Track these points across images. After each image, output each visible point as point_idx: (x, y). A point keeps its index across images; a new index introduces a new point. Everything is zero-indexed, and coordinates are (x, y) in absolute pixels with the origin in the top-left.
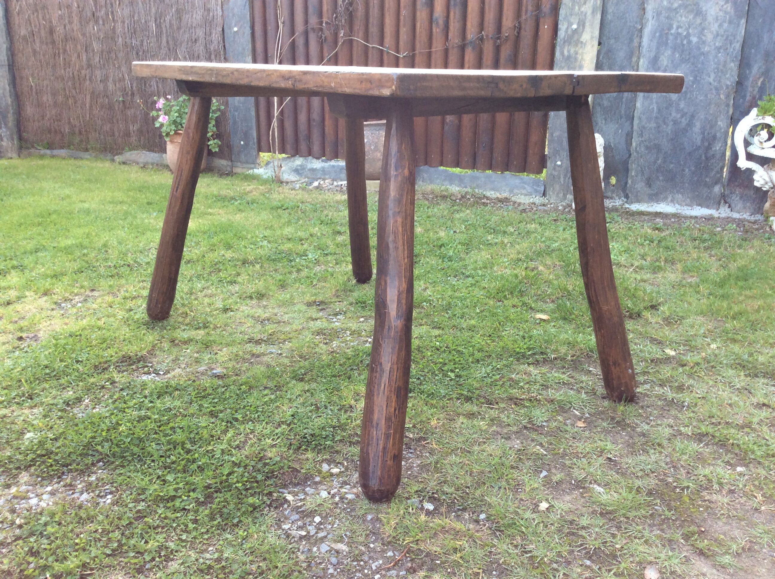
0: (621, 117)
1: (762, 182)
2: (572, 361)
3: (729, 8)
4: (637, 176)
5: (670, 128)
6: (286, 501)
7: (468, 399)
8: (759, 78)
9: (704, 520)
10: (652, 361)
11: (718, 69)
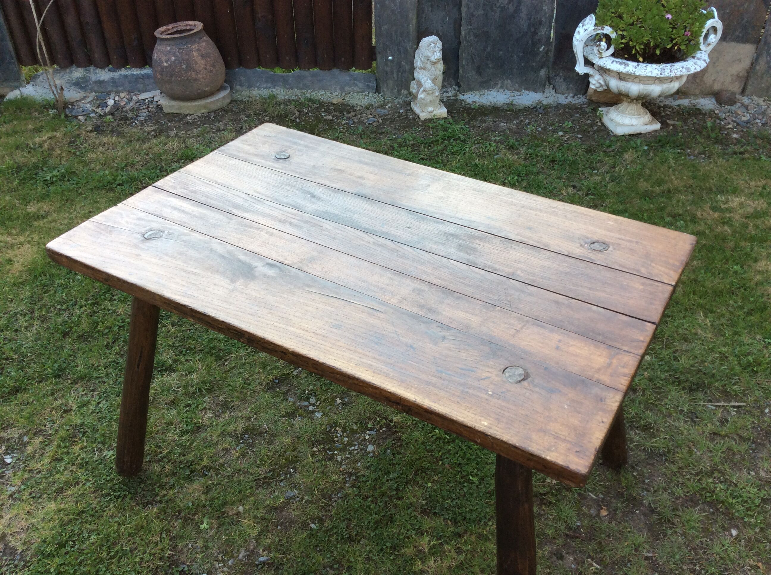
0: (448, 4)
1: (597, 85)
4: (467, 65)
5: (497, 14)
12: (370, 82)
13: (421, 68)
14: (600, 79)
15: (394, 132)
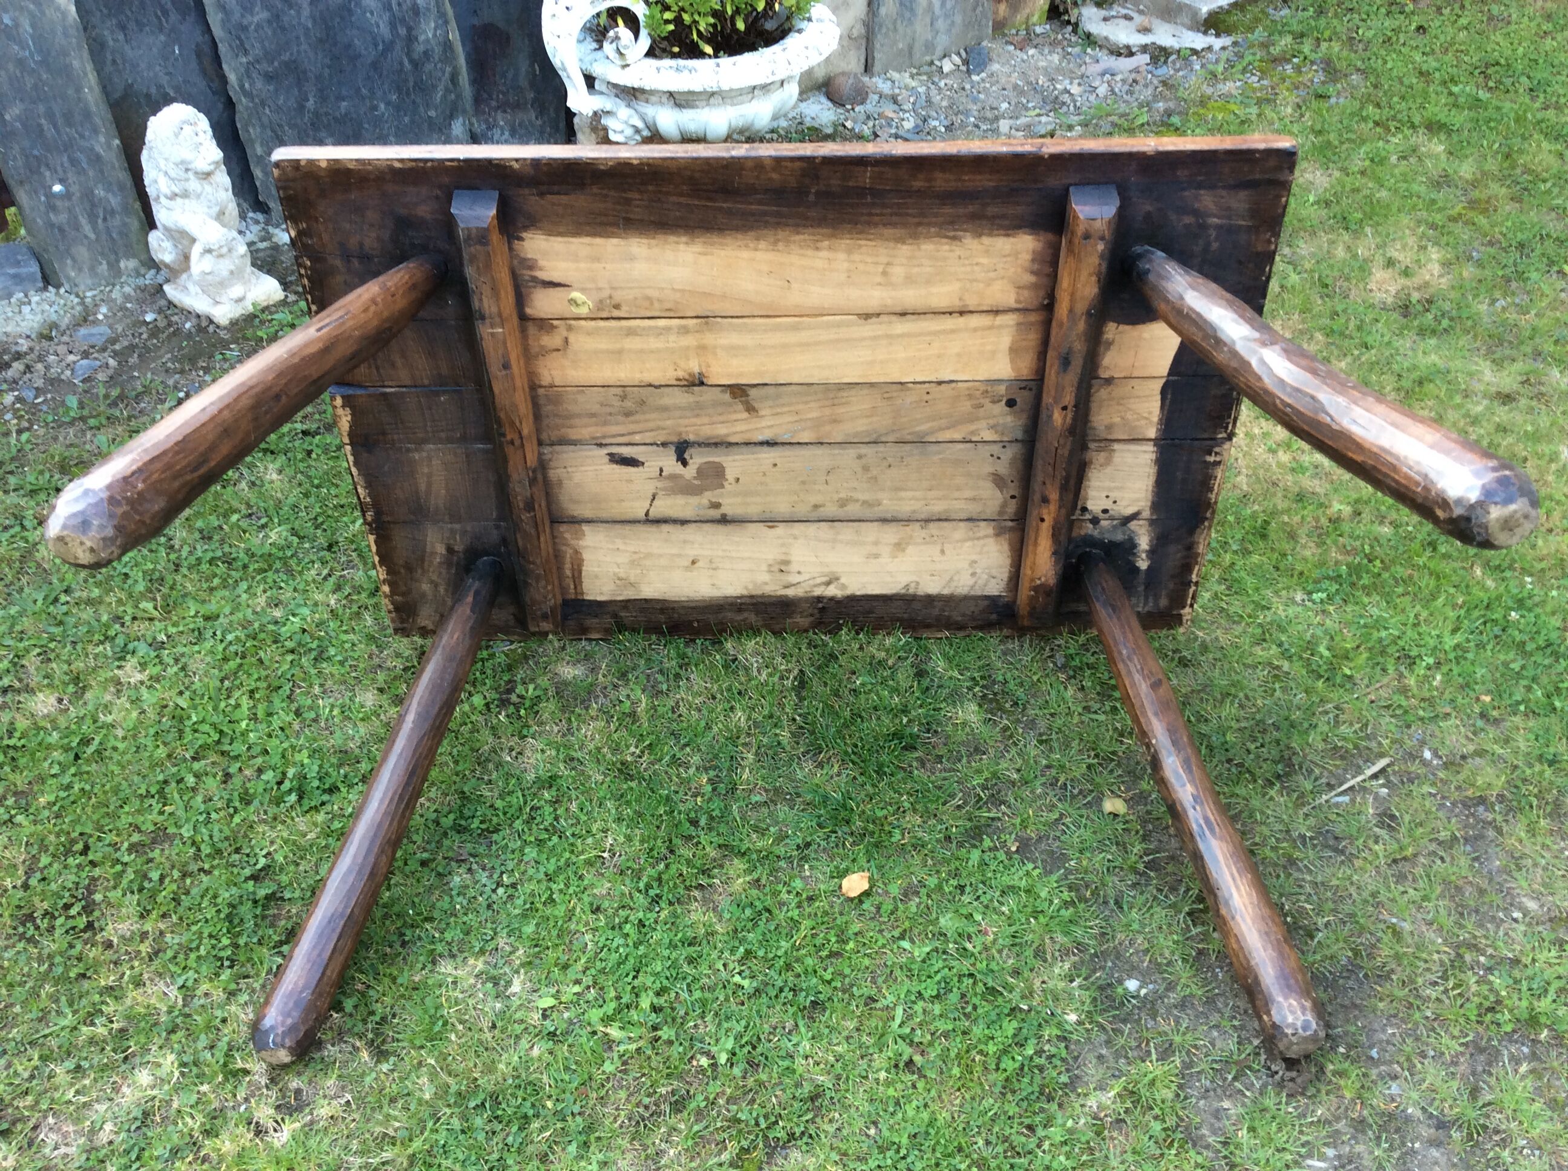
0: (166, 13)
12: (18, 263)
13: (174, 196)
14: (630, 116)
15: (171, 382)
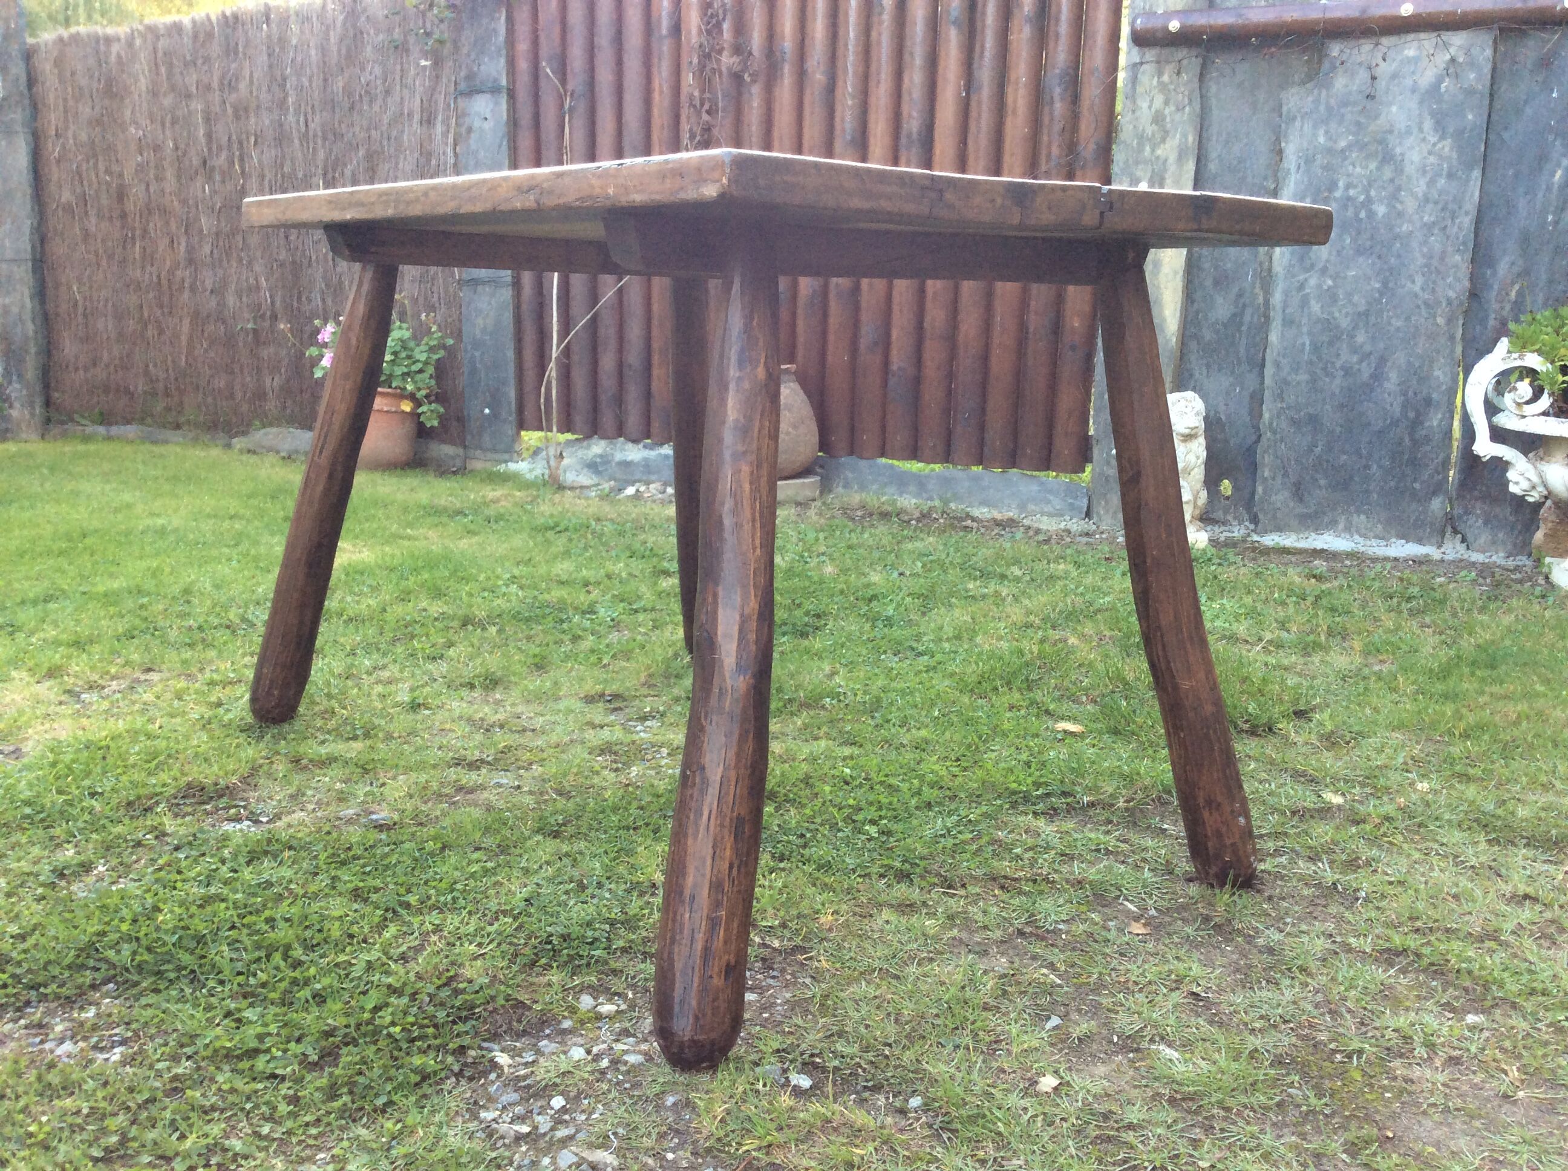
0: (1239, 363)
1: (1525, 485)
2: (1127, 809)
3: (1447, 149)
4: (1273, 479)
5: (1338, 381)
6: (494, 1065)
7: (903, 876)
8: (1513, 283)
9: (1394, 1116)
10: (1294, 813)
11: (1427, 265)
12: (1076, 499)
